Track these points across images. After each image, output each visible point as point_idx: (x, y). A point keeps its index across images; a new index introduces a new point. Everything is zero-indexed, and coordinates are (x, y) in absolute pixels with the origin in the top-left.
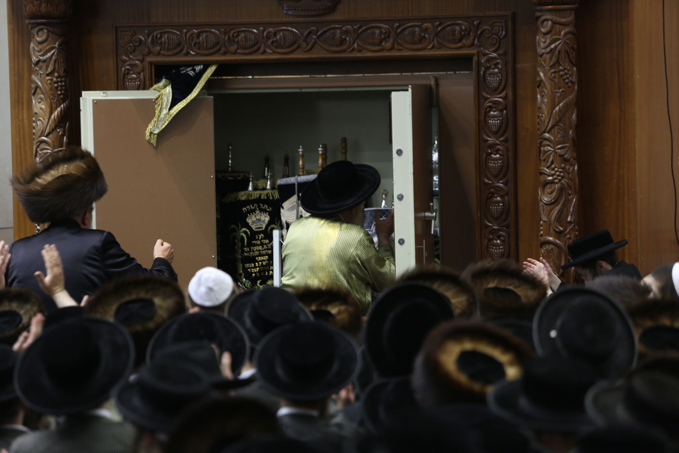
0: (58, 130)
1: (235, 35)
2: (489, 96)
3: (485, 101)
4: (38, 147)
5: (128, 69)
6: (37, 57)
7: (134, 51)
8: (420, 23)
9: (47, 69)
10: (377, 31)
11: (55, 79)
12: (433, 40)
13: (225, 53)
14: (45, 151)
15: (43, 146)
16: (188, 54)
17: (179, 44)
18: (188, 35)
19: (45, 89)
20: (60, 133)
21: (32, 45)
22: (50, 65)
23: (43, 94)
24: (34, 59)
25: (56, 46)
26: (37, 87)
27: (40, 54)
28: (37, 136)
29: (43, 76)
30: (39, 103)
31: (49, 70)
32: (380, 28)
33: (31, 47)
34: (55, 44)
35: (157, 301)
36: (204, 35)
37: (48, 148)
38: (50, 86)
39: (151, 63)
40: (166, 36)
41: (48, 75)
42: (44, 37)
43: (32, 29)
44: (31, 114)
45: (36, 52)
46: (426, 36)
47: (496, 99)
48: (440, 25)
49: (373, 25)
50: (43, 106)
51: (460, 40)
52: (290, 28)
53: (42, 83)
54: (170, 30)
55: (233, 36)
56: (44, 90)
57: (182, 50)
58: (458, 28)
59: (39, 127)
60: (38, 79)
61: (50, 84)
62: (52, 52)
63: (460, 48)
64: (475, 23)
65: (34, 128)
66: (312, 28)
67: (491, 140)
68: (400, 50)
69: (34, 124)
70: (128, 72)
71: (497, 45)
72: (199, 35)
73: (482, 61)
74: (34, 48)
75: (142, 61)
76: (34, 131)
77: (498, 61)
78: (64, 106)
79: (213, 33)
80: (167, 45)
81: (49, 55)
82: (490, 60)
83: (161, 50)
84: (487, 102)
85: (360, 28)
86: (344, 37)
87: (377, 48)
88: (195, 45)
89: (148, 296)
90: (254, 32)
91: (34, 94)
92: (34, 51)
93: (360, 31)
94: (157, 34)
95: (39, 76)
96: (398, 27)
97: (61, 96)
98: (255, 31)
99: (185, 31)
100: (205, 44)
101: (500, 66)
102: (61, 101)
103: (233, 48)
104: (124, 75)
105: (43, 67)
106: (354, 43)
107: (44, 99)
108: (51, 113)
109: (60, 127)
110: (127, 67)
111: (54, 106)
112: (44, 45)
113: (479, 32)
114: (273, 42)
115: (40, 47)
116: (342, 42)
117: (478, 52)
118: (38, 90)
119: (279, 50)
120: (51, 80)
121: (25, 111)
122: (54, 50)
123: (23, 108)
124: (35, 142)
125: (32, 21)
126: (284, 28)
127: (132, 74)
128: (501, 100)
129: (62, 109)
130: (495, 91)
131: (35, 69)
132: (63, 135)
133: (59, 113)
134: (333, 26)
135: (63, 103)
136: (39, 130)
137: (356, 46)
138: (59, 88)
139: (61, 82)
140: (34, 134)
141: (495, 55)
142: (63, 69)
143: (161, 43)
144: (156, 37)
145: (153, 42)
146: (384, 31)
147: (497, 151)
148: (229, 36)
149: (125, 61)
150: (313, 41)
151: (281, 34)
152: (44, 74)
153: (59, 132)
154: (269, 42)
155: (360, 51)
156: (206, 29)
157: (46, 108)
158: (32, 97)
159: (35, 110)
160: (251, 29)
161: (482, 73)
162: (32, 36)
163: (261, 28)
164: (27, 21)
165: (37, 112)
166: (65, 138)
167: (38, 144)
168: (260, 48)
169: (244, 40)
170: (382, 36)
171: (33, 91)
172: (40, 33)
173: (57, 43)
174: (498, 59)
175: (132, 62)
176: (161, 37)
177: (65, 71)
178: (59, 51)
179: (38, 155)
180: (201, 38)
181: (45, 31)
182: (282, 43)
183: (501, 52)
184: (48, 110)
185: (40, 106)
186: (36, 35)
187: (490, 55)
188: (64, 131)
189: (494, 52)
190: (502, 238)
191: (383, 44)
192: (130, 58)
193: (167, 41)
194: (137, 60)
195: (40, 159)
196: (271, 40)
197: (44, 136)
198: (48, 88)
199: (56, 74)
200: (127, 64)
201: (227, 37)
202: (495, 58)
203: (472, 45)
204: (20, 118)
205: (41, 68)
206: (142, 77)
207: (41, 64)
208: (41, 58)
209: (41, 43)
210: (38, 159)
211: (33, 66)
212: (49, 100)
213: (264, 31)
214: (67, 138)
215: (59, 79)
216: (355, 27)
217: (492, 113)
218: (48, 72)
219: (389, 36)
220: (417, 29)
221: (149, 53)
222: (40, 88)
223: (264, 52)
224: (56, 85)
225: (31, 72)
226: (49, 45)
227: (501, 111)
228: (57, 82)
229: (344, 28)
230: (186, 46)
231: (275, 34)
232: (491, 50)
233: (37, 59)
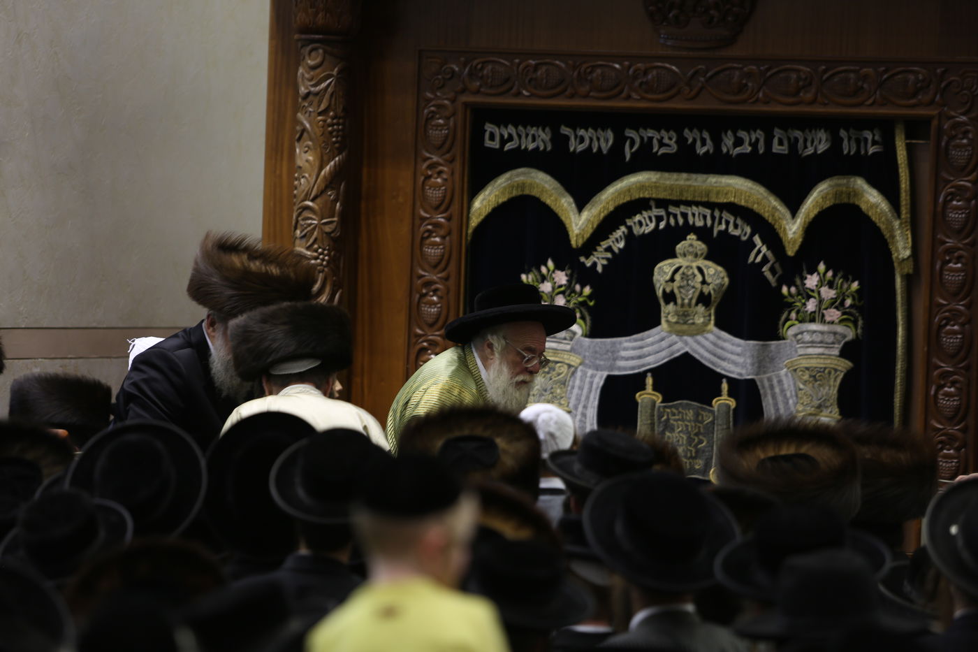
0: (329, 193)
1: (589, 70)
2: (952, 179)
3: (946, 185)
4: (299, 215)
5: (433, 112)
6: (307, 88)
7: (443, 86)
8: (858, 68)
9: (319, 106)
10: (794, 76)
11: (329, 121)
12: (875, 93)
13: (572, 96)
14: (310, 222)
15: (307, 214)
16: (519, 94)
17: (507, 80)
18: (521, 67)
19: (315, 134)
20: (332, 197)
21: (301, 70)
22: (324, 101)
23: (311, 140)
24: (303, 90)
25: (335, 73)
26: (304, 130)
27: (312, 83)
28: (299, 200)
29: (313, 114)
30: (306, 152)
31: (323, 107)
32: (798, 71)
33: (299, 74)
34: (333, 70)
35: (500, 442)
36: (544, 68)
37: (314, 217)
38: (321, 129)
39: (466, 105)
40: (490, 67)
41: (320, 114)
42: (318, 60)
43: (302, 47)
44: (294, 169)
45: (305, 81)
46: (865, 86)
47: (962, 183)
48: (885, 71)
49: (788, 66)
50: (311, 158)
51: (914, 95)
52: (667, 65)
53: (311, 125)
54: (496, 59)
55: (585, 71)
56: (313, 135)
57: (511, 88)
58: (912, 77)
59: (302, 187)
60: (306, 119)
61: (323, 127)
62: (328, 81)
63: (913, 106)
64: (939, 71)
65: (296, 188)
66: (700, 67)
67: (950, 242)
68: (825, 105)
69: (296, 183)
70: (432, 116)
71: (969, 104)
72: (536, 68)
73: (945, 127)
74: (303, 75)
75: (453, 101)
76: (295, 192)
77: (969, 128)
78: (339, 159)
79: (557, 66)
80: (489, 81)
81: (323, 85)
82: (956, 126)
83: (481, 86)
84: (949, 186)
85: (768, 69)
86: (744, 81)
87: (791, 100)
88: (530, 81)
89: (487, 434)
90: (615, 68)
91: (299, 139)
92: (303, 80)
93: (769, 74)
94: (477, 65)
95: (307, 115)
96: (825, 71)
97: (337, 145)
98: (617, 66)
99: (517, 61)
100: (544, 81)
101: (970, 136)
102: (336, 152)
103: (584, 89)
104: (427, 119)
105: (314, 103)
106: (758, 91)
107: (312, 147)
108: (321, 168)
109: (333, 189)
110: (432, 108)
111: (325, 158)
112: (318, 71)
113: (943, 85)
114: (641, 84)
115: (312, 73)
116: (742, 88)
117: (940, 114)
118: (305, 135)
119: (649, 96)
120: (324, 121)
121: (285, 163)
122: (331, 80)
123: (282, 159)
124: (296, 208)
125: (303, 36)
126: (659, 64)
127: (439, 119)
128: (969, 185)
129: (337, 163)
130: (962, 171)
131: (302, 105)
132: (336, 201)
133: (332, 169)
134: (730, 65)
135: (338, 155)
136: (304, 191)
137: (761, 95)
138: (334, 134)
139: (338, 124)
140: (295, 196)
141: (964, 118)
142: (341, 107)
143: (482, 78)
144: (476, 67)
145: (471, 74)
146: (803, 76)
147: (958, 260)
148: (579, 72)
149: (429, 100)
150: (700, 84)
151: (655, 72)
152: (314, 111)
153: (330, 196)
154: (637, 83)
155: (766, 103)
156: (547, 60)
157: (314, 160)
158: (297, 144)
159: (299, 162)
160: (611, 64)
161: (943, 144)
162: (302, 58)
163: (627, 63)
164: (296, 36)
165: (301, 165)
166: (338, 204)
167: (299, 211)
168: (621, 92)
169: (600, 79)
170: (801, 83)
171: (298, 136)
172: (313, 54)
173: (336, 69)
174: (968, 125)
175: (440, 102)
176: (482, 69)
177: (344, 110)
178: (338, 80)
179: (299, 226)
180: (539, 73)
181: (321, 51)
182: (655, 85)
183: (973, 115)
184: (317, 164)
185: (305, 157)
186: (307, 57)
187: (958, 119)
188: (338, 195)
189: (964, 114)
190: (958, 385)
191: (801, 94)
192: (436, 95)
193: (490, 74)
194: (447, 99)
195: (301, 232)
196: (640, 81)
197: (309, 200)
198: (319, 131)
199: (331, 114)
200: (431, 104)
201: (576, 73)
202: (964, 123)
203: (932, 102)
204: (278, 172)
205: (310, 104)
206: (451, 123)
207: (311, 98)
208: (312, 89)
209: (313, 68)
210: (298, 232)
211: (300, 100)
212: (319, 149)
213: (629, 67)
214: (341, 205)
215: (335, 121)
216: (762, 68)
217: (955, 203)
218: (320, 110)
219: (810, 84)
220: (852, 75)
221: (464, 91)
222: (308, 132)
223: (629, 97)
224: (330, 129)
225: (297, 109)
226: (324, 72)
227: (969, 200)
228: (332, 125)
229: (745, 69)
230: (517, 83)
231: (645, 73)
232: (959, 111)
233: (307, 91)
